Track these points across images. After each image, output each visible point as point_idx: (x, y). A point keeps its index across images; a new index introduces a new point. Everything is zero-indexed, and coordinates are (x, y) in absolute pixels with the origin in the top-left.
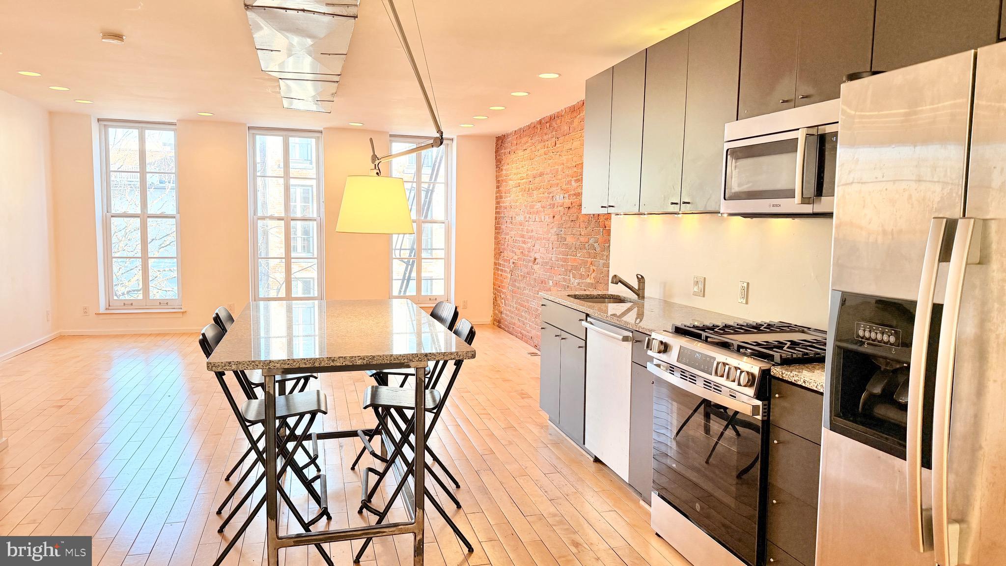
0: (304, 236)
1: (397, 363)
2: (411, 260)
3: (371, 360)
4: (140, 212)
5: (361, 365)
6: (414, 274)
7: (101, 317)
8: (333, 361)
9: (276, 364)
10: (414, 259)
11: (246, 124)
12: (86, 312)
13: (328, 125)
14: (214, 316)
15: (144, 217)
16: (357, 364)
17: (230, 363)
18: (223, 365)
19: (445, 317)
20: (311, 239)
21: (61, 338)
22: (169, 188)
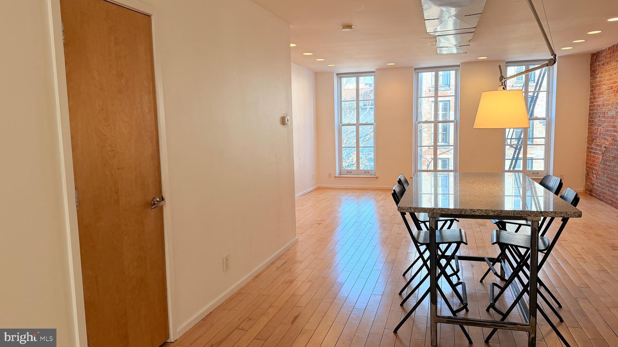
0: (443, 132)
1: (518, 216)
2: (519, 146)
3: (499, 213)
4: (356, 123)
5: (492, 216)
6: (521, 156)
7: (337, 179)
8: (474, 211)
9: (437, 211)
10: (522, 145)
11: (413, 67)
12: (330, 176)
13: (464, 61)
14: (398, 180)
15: (358, 125)
16: (490, 215)
17: (410, 208)
18: (407, 209)
19: (551, 186)
20: (448, 133)
21: (318, 189)
22: (369, 108)
